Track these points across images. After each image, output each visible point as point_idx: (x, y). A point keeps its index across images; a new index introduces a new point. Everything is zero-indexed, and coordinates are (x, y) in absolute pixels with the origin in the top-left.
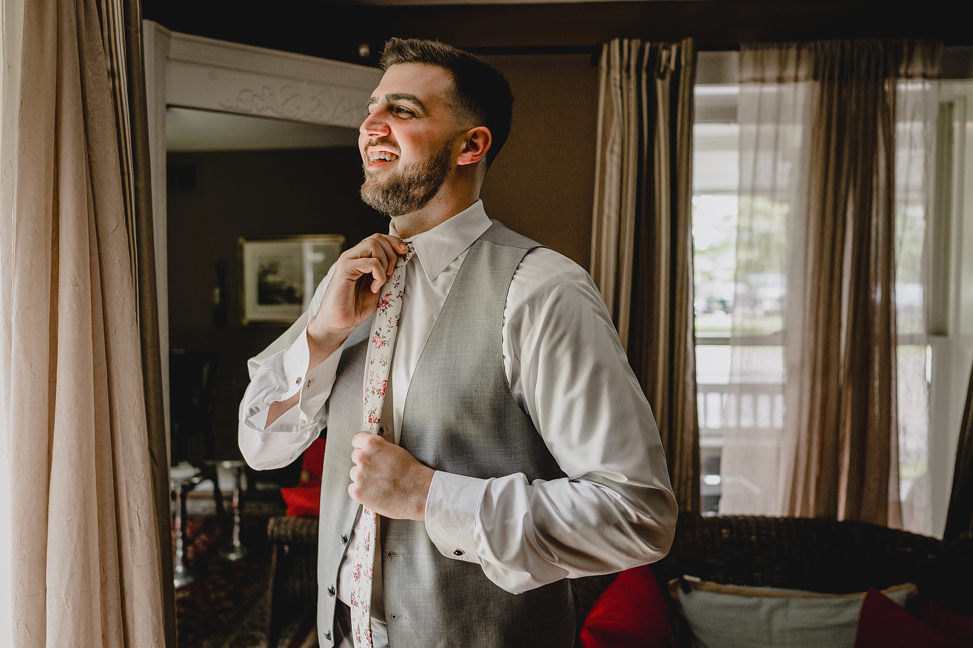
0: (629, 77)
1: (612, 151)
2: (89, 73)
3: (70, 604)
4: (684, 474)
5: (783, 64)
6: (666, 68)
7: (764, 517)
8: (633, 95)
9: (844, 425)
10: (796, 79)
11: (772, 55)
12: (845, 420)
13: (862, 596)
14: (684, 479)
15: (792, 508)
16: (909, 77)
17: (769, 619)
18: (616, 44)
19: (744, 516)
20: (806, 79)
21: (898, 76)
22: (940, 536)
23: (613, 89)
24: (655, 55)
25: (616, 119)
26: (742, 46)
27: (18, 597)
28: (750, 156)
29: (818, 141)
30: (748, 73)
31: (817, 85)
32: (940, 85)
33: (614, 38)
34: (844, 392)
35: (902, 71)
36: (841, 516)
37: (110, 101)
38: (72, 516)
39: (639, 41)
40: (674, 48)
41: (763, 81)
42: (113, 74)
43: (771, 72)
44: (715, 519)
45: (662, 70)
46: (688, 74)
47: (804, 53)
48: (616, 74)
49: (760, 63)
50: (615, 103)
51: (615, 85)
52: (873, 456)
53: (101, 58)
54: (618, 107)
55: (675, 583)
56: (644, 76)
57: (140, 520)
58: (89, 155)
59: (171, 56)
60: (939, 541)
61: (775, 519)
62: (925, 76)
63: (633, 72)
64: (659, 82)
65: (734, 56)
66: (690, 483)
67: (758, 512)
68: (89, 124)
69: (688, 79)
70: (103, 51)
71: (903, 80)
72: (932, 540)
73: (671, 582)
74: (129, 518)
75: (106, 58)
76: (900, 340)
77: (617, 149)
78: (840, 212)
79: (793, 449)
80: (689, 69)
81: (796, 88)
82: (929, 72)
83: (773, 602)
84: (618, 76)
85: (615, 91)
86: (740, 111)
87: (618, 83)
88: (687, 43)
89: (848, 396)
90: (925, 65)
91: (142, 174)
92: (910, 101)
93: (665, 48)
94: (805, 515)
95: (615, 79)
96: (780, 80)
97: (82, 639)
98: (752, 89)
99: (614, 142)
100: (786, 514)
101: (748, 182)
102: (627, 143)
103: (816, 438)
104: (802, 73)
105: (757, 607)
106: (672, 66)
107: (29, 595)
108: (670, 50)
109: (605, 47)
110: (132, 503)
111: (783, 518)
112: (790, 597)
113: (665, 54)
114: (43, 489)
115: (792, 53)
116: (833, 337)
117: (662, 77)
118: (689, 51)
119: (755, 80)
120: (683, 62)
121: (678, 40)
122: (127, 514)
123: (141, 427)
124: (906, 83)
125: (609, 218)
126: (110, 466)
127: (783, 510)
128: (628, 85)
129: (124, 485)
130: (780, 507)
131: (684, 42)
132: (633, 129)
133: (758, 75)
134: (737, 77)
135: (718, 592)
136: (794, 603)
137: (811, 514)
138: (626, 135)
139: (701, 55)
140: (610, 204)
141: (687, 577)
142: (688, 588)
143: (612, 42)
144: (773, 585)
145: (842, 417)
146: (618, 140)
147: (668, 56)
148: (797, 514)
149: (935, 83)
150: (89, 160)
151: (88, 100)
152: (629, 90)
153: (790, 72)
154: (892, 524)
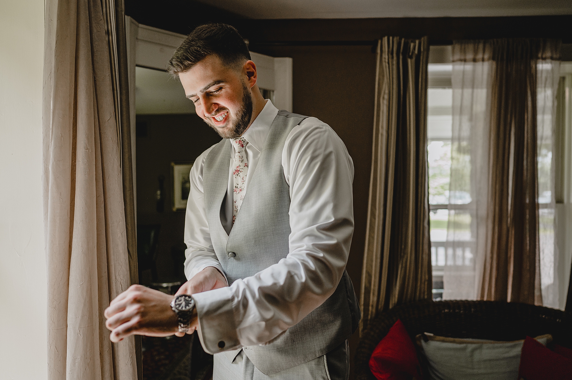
0: (393, 58)
1: (383, 98)
2: (95, 31)
3: (81, 333)
4: (423, 277)
5: (476, 52)
6: (413, 53)
7: (467, 301)
8: (395, 67)
9: (511, 249)
10: (483, 60)
11: (470, 47)
12: (511, 246)
13: (522, 342)
14: (423, 281)
15: (482, 296)
16: (544, 59)
17: (472, 356)
18: (385, 39)
19: (456, 301)
20: (489, 59)
21: (538, 58)
22: (563, 309)
23: (384, 63)
24: (407, 46)
25: (386, 80)
26: (454, 42)
27: (51, 330)
28: (457, 117)
29: (495, 93)
30: (457, 57)
31: (494, 63)
32: (560, 64)
33: (384, 36)
34: (510, 230)
35: (540, 55)
36: (509, 300)
37: (107, 47)
38: (83, 282)
39: (398, 38)
40: (417, 42)
41: (465, 61)
42: (108, 33)
43: (470, 56)
44: (440, 302)
45: (411, 54)
46: (425, 56)
47: (488, 46)
48: (385, 56)
49: (464, 51)
50: (385, 73)
51: (385, 62)
52: (527, 265)
53: (102, 22)
54: (387, 73)
55: (420, 337)
56: (401, 57)
57: (122, 287)
58: (94, 76)
59: (139, 38)
60: (563, 312)
61: (473, 302)
62: (552, 58)
63: (395, 55)
64: (409, 60)
65: (449, 48)
66: (426, 283)
67: (464, 298)
68: (95, 58)
69: (425, 59)
70: (103, 19)
71: (540, 60)
72: (558, 311)
73: (418, 336)
74: (115, 285)
75: (104, 23)
76: (540, 206)
77: (386, 97)
78: (508, 132)
79: (483, 261)
80: (425, 53)
81: (483, 65)
82: (555, 56)
83: (474, 346)
84: (387, 57)
85: (385, 65)
86: (453, 81)
87: (387, 61)
88: (424, 39)
89: (512, 233)
90: (552, 52)
91: (124, 92)
92: (544, 75)
93: (412, 42)
94: (489, 299)
95: (385, 58)
96: (475, 60)
97: (88, 354)
98: (460, 67)
99: (384, 93)
100: (479, 299)
101: (456, 134)
102: (391, 94)
103: (495, 256)
104: (486, 56)
105: (464, 349)
106: (416, 52)
107: (57, 329)
108: (415, 43)
109: (380, 42)
110: (117, 277)
111: (477, 301)
112: (482, 343)
113: (412, 45)
114: (67, 267)
115: (481, 46)
116: (504, 201)
117: (411, 57)
118: (426, 43)
119: (461, 60)
120: (422, 50)
121: (419, 38)
122: (115, 283)
123: (123, 233)
124: (542, 63)
125: (382, 135)
126: (105, 255)
127: (477, 297)
128: (392, 62)
129: (113, 267)
130: (476, 296)
131: (422, 39)
132: (395, 86)
133: (463, 58)
134: (451, 59)
135: (443, 341)
136: (485, 346)
137: (493, 299)
138: (391, 90)
139: (432, 47)
140: (382, 127)
141: (426, 333)
142: (427, 339)
143: (384, 39)
144: (473, 338)
145: (509, 245)
146: (387, 92)
147: (414, 46)
148: (485, 299)
149: (557, 62)
150: (94, 79)
151: (94, 45)
152: (393, 65)
153: (480, 56)
154: (536, 304)
